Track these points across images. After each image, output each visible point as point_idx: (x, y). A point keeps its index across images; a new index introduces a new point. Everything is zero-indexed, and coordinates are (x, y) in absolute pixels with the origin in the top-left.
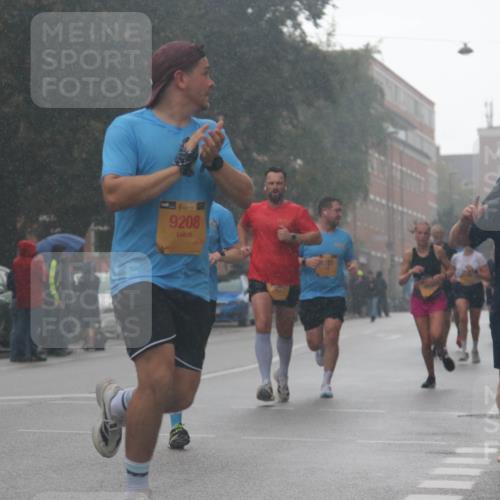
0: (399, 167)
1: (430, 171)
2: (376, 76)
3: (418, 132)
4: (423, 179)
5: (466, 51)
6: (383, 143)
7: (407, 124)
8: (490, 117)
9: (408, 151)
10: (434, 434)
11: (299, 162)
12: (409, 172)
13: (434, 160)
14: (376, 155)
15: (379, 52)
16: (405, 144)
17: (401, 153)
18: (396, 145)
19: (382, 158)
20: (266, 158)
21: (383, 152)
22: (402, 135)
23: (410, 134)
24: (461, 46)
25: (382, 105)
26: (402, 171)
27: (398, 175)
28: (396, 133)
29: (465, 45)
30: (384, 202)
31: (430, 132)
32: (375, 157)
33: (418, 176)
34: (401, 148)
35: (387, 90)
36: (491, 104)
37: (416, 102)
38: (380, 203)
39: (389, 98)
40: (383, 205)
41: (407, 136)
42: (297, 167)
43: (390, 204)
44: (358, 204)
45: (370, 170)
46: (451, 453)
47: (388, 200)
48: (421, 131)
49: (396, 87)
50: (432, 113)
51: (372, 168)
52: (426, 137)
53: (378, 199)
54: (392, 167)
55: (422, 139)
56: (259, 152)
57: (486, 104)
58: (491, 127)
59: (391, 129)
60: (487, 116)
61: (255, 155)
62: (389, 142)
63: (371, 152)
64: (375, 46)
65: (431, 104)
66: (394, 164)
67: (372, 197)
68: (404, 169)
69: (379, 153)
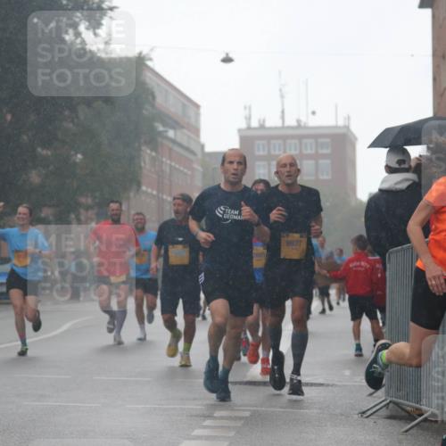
0: (168, 162)
1: (196, 166)
2: (148, 81)
3: (185, 131)
4: (189, 173)
5: (227, 60)
6: (154, 140)
7: (176, 124)
8: (249, 118)
9: (176, 148)
10: (195, 399)
11: (79, 156)
12: (177, 166)
13: (200, 156)
14: (149, 151)
15: (151, 59)
16: (174, 141)
17: (170, 149)
18: (166, 142)
19: (154, 154)
20: (49, 153)
21: (154, 149)
22: (171, 133)
23: (179, 133)
24: (223, 56)
25: (153, 106)
26: (171, 166)
27: (167, 170)
28: (166, 131)
29: (227, 54)
30: (155, 193)
31: (197, 131)
32: (147, 153)
33: (185, 171)
34: (171, 145)
35: (157, 94)
36: (250, 108)
37: (184, 105)
38: (152, 194)
39: (159, 100)
40: (154, 196)
41: (175, 135)
42: (78, 160)
43: (160, 195)
44: (132, 194)
45: (143, 164)
46: (209, 416)
47: (158, 192)
48: (189, 131)
49: (167, 91)
50: (198, 115)
51: (145, 163)
52: (192, 136)
53: (149, 190)
54: (162, 162)
55: (189, 137)
56: (44, 147)
57: (245, 108)
58: (249, 128)
59: (161, 128)
60: (246, 118)
61: (39, 150)
62: (160, 139)
63: (143, 148)
64: (147, 54)
65: (197, 106)
66: (164, 159)
67: (144, 188)
68: (173, 164)
69: (152, 150)
